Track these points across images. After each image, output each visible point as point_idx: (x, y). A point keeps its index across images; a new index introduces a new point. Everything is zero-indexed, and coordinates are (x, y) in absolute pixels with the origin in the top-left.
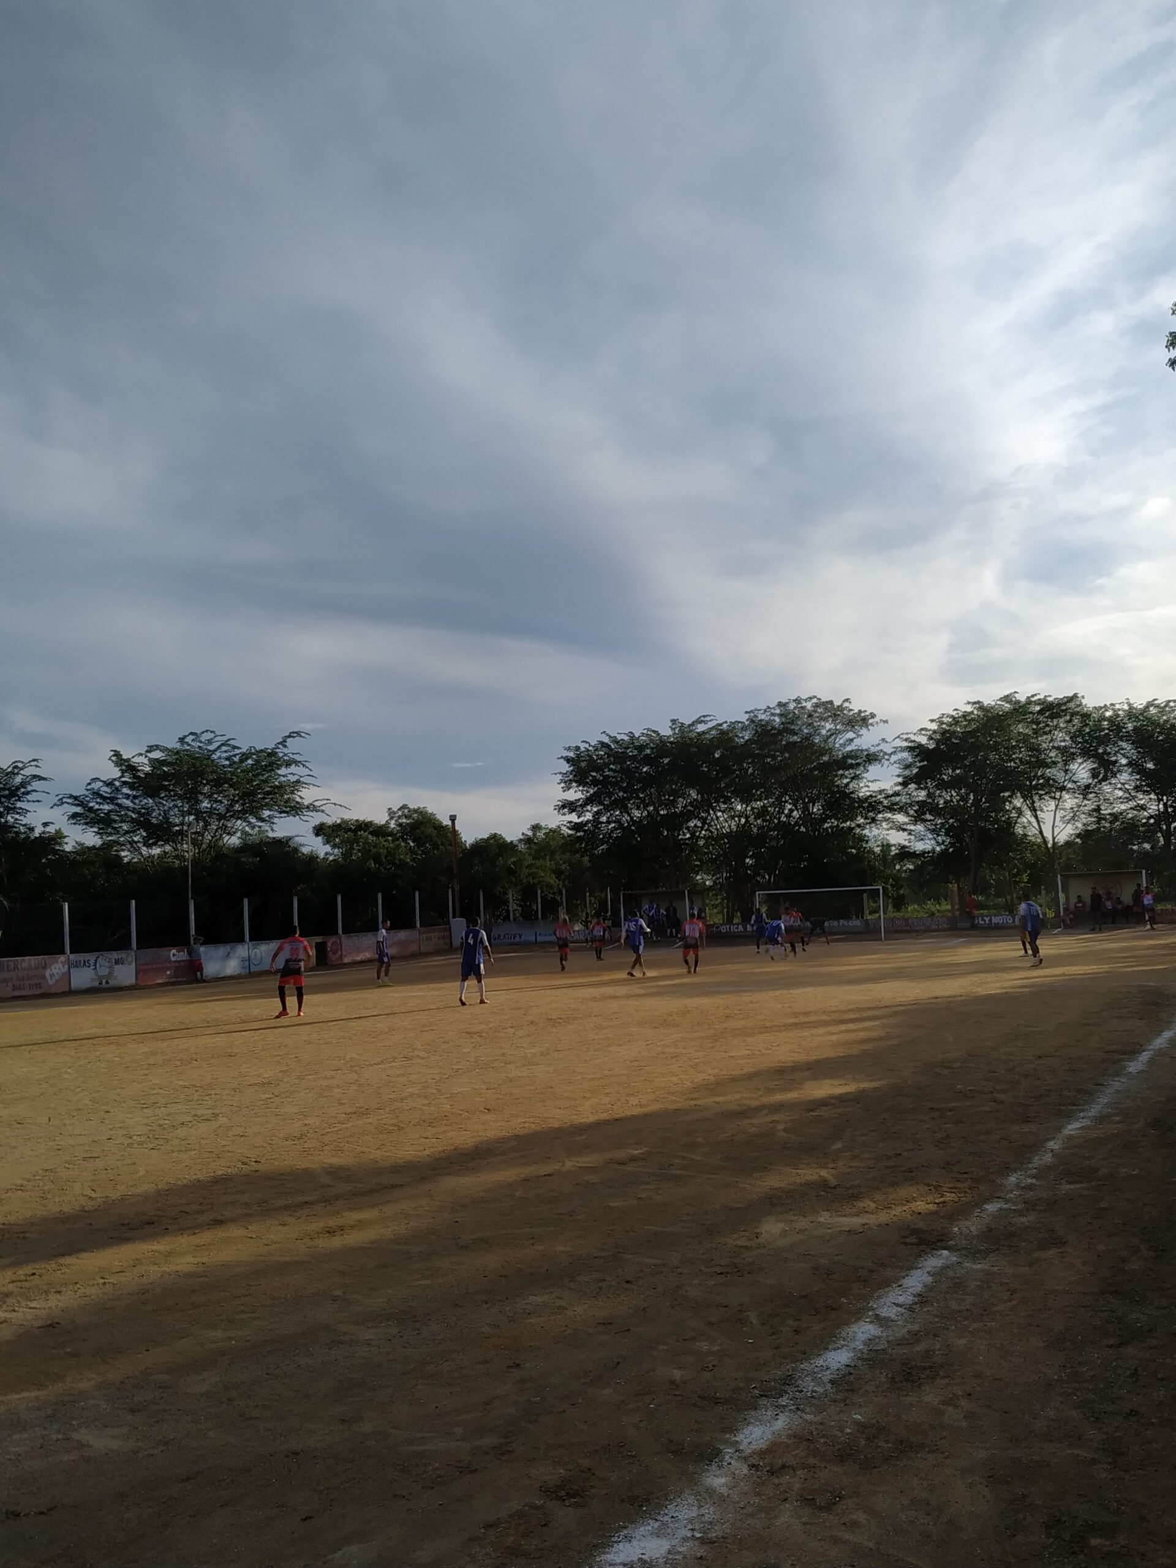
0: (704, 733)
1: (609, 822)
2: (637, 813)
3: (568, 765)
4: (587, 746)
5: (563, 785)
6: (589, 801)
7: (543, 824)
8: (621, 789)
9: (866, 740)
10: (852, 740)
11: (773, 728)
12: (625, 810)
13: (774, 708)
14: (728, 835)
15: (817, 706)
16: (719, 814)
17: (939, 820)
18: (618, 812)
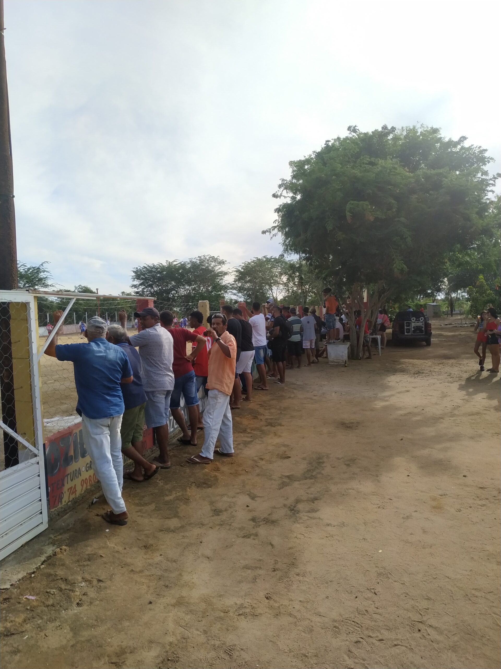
0: (176, 265)
1: (147, 291)
2: (156, 289)
3: (134, 274)
4: (140, 267)
5: (132, 280)
6: (141, 284)
7: (125, 292)
8: (151, 281)
9: (224, 268)
11: (197, 264)
12: (152, 288)
13: (197, 258)
14: (185, 296)
15: (210, 258)
16: (181, 289)
17: (245, 292)
18: (150, 288)
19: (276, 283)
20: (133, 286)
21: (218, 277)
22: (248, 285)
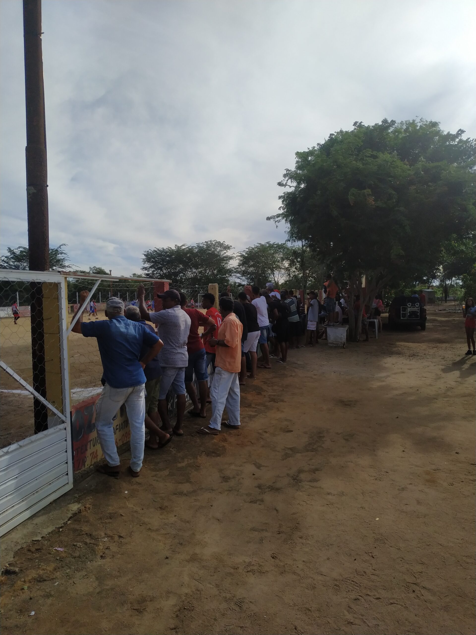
0: (184, 249)
1: (157, 274)
2: (165, 271)
3: (144, 257)
4: (150, 251)
5: (143, 262)
6: (151, 267)
7: (136, 273)
8: (160, 264)
9: (229, 253)
10: (225, 253)
11: (204, 248)
12: (162, 270)
13: (204, 243)
14: (191, 278)
15: (216, 243)
16: (189, 272)
17: (249, 276)
18: (159, 271)
19: (278, 268)
20: (143, 268)
21: (223, 261)
22: (251, 269)
